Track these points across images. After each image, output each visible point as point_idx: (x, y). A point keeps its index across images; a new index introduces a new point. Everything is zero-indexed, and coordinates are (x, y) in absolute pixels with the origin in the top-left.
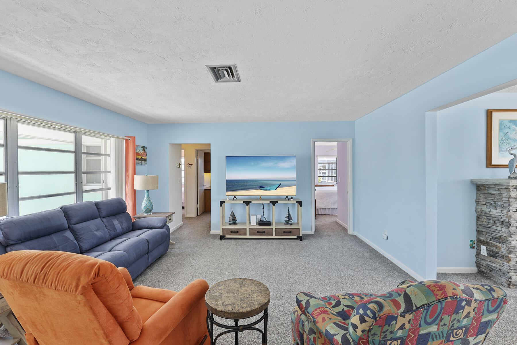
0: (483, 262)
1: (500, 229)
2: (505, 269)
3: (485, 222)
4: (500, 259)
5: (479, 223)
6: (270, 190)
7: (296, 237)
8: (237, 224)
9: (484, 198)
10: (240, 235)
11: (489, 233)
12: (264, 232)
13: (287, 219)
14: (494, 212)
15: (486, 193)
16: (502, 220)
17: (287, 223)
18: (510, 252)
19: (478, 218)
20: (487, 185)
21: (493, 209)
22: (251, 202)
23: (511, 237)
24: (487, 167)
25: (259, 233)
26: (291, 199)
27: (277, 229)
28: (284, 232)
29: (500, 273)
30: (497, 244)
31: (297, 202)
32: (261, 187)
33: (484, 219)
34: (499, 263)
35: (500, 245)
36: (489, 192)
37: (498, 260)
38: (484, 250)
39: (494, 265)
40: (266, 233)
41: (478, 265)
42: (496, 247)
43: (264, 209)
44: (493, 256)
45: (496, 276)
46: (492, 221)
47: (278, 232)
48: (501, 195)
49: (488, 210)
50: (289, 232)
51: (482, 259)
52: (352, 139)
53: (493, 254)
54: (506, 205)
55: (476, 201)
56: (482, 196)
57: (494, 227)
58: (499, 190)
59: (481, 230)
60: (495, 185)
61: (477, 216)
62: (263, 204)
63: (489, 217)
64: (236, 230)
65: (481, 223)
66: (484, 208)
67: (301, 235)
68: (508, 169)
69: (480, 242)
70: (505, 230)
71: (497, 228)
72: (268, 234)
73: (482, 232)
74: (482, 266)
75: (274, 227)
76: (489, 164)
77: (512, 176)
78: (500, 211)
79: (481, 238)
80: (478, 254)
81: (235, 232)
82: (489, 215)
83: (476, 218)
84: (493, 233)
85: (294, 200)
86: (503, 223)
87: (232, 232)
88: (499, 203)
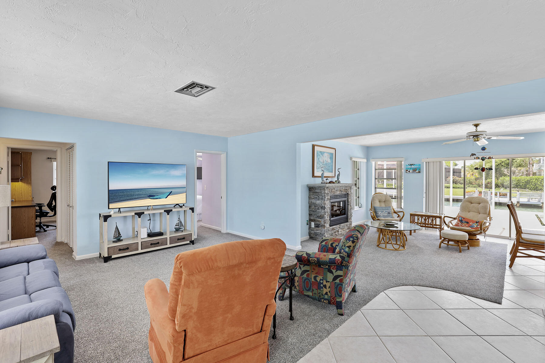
0: (312, 231)
1: (320, 211)
2: (323, 232)
3: (314, 208)
4: (320, 227)
5: (310, 209)
6: (160, 198)
7: (188, 242)
8: (122, 240)
9: (313, 195)
10: (131, 251)
11: (315, 214)
12: (158, 243)
13: (178, 227)
14: (318, 202)
15: (314, 192)
16: (322, 206)
17: (177, 230)
18: (325, 223)
19: (310, 207)
20: (315, 187)
21: (317, 200)
22: (143, 213)
23: (325, 214)
24: (312, 177)
25: (153, 245)
26: (183, 207)
27: (171, 238)
28: (178, 239)
29: (321, 235)
30: (319, 219)
31: (190, 209)
32: (151, 196)
33: (313, 207)
34: (320, 230)
35: (321, 220)
36: (316, 191)
37: (320, 228)
38: (313, 224)
39: (318, 232)
40: (160, 243)
41: (310, 234)
42: (319, 221)
43: (150, 220)
44: (317, 227)
45: (319, 238)
46: (317, 208)
47: (172, 240)
48: (321, 192)
49: (315, 201)
50: (183, 239)
51: (312, 230)
52: (226, 153)
53: (317, 226)
54: (323, 198)
55: (309, 197)
56: (312, 193)
57: (318, 211)
58: (321, 190)
59: (311, 213)
60: (318, 187)
61: (309, 206)
62: (149, 214)
63: (315, 205)
64: (125, 247)
65: (312, 209)
66: (313, 201)
67: (193, 239)
68: (321, 178)
69: (310, 220)
70: (323, 211)
71: (319, 211)
72: (162, 245)
73: (312, 214)
74: (312, 234)
75: (168, 236)
76: (313, 176)
77: (323, 182)
78: (321, 201)
79: (311, 218)
80: (310, 227)
81: (124, 249)
82: (315, 204)
83: (308, 207)
84: (317, 214)
85: (186, 207)
86: (322, 208)
87: (120, 250)
88: (320, 197)
